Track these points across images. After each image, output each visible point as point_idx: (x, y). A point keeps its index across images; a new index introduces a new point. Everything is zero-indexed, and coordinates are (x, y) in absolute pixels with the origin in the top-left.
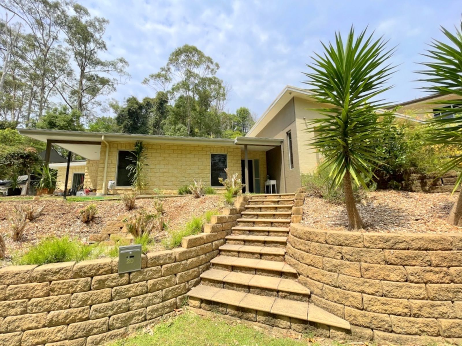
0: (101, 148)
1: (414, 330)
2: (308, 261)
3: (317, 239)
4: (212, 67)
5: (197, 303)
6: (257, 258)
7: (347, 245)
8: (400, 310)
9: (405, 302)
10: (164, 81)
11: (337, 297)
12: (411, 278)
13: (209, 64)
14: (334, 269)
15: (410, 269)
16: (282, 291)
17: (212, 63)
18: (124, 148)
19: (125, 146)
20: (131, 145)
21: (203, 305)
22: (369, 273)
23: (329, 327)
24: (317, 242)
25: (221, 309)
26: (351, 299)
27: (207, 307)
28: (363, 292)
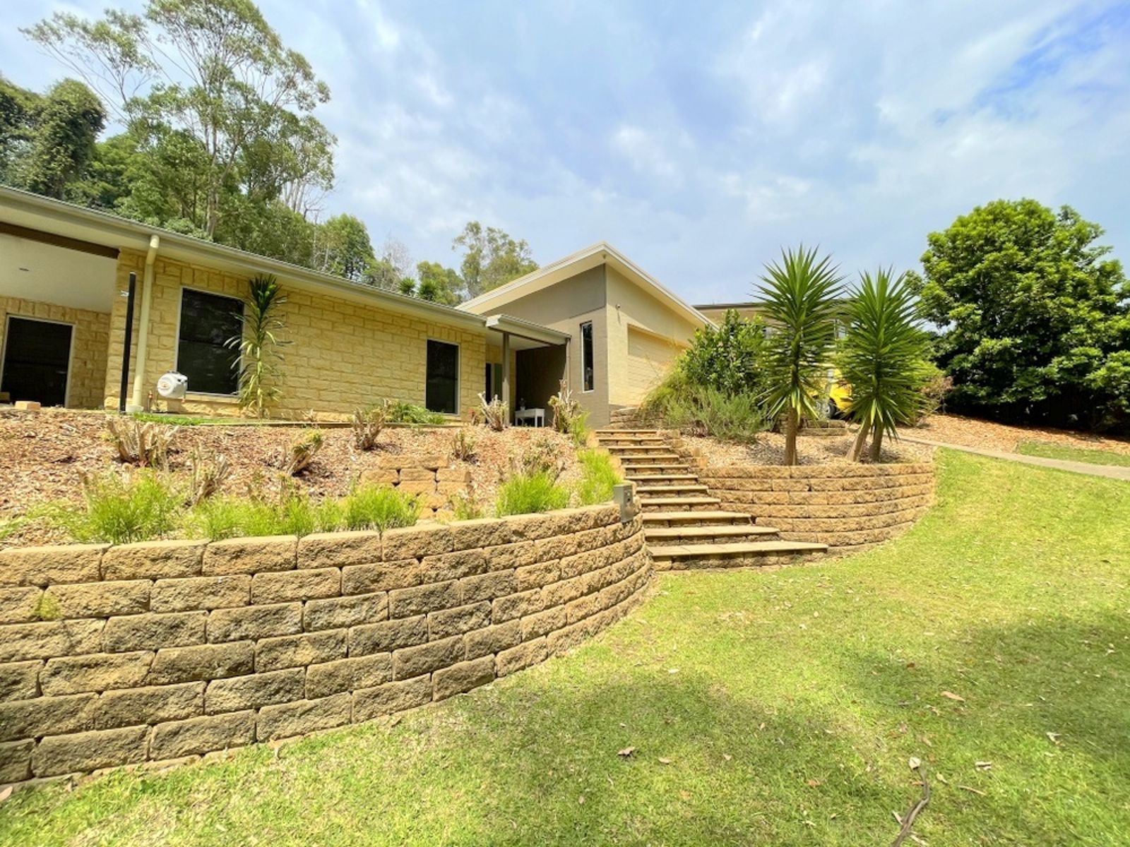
0: (119, 269)
1: (862, 540)
2: (770, 500)
3: (778, 475)
4: (303, 86)
5: (668, 564)
6: (685, 510)
7: (812, 477)
8: (854, 526)
9: (857, 519)
10: (117, 57)
11: (809, 526)
12: (859, 500)
13: (298, 77)
14: (802, 501)
15: (858, 493)
16: (752, 534)
17: (308, 76)
18: (204, 285)
19: (205, 277)
20: (227, 280)
21: (676, 564)
22: (834, 499)
23: (810, 551)
24: (779, 478)
25: (701, 563)
26: (822, 525)
27: (682, 566)
28: (830, 517)
